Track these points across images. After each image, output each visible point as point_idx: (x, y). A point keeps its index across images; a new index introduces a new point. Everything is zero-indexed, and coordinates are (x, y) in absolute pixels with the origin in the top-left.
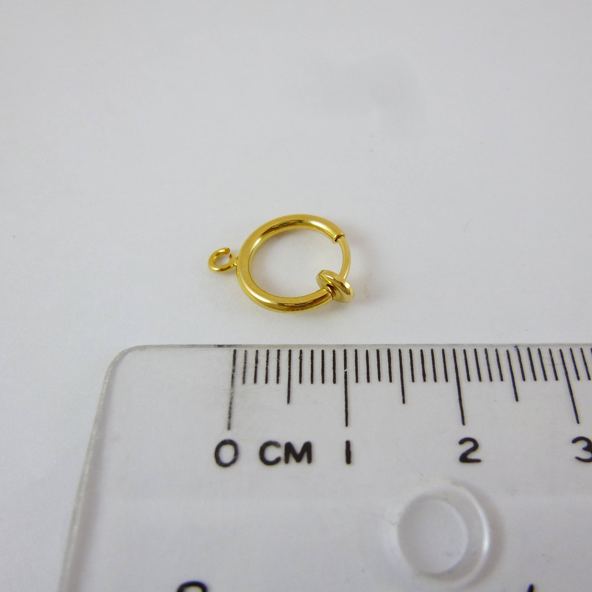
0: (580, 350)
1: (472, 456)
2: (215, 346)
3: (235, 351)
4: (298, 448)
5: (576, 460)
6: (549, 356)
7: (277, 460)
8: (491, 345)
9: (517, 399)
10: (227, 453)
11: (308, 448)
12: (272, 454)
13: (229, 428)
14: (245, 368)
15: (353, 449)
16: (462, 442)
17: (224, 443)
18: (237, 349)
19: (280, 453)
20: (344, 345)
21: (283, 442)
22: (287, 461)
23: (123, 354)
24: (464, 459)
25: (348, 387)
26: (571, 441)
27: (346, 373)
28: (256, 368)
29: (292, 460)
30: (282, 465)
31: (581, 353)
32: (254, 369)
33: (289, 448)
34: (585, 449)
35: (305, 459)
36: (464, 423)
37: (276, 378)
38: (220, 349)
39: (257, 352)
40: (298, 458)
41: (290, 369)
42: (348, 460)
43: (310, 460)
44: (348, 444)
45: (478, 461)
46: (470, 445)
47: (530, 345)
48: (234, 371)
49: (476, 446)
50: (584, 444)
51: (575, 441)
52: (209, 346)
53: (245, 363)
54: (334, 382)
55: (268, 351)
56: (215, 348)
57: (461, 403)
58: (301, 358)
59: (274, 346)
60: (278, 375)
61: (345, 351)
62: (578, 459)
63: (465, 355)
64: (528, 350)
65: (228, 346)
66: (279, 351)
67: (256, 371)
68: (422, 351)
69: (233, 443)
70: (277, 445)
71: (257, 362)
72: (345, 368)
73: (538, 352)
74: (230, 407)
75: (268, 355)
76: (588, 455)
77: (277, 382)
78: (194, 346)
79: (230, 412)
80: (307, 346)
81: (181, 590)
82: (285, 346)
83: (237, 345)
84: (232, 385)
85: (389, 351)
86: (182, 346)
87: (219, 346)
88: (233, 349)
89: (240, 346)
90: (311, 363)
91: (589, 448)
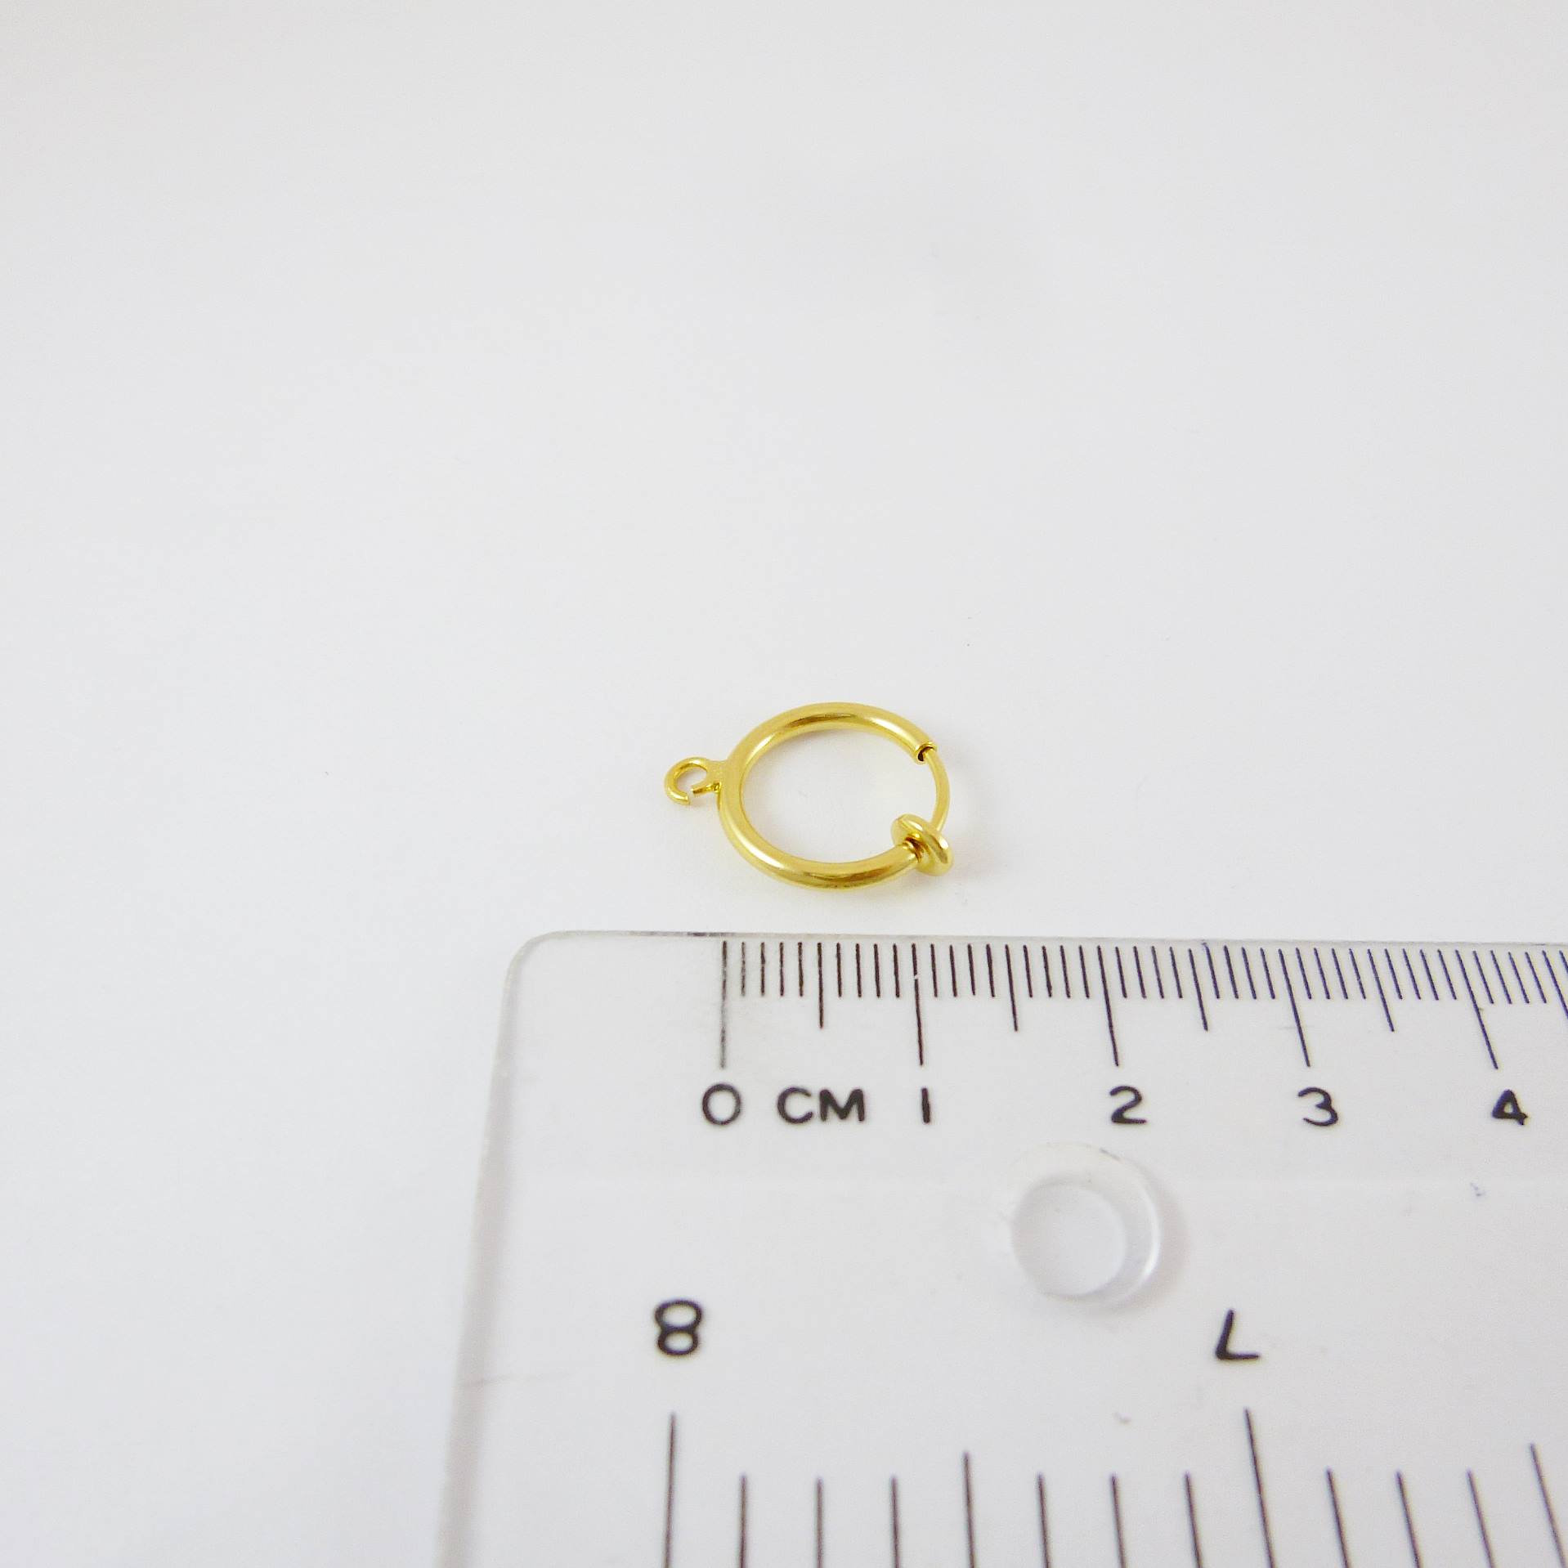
0: (1313, 952)
1: (1129, 1115)
2: (689, 934)
3: (725, 944)
4: (842, 1098)
5: (1305, 1122)
6: (1261, 960)
7: (808, 1117)
8: (1163, 941)
9: (1206, 1028)
10: (722, 1105)
11: (857, 1098)
12: (797, 1106)
13: (723, 1065)
14: (743, 970)
15: (934, 1101)
16: (1115, 1092)
17: (719, 1088)
18: (730, 941)
19: (813, 1105)
20: (912, 937)
21: (815, 1089)
22: (824, 1117)
23: (532, 945)
24: (1119, 1117)
25: (921, 1003)
26: (1297, 1093)
27: (916, 981)
28: (763, 970)
29: (832, 1116)
30: (816, 1124)
31: (1315, 956)
32: (760, 973)
33: (826, 1098)
34: (1320, 1106)
35: (854, 1112)
36: (1117, 1064)
37: (798, 988)
38: (697, 938)
39: (763, 944)
40: (843, 1114)
42: (927, 1118)
43: (861, 1118)
44: (925, 1092)
45: (1143, 1122)
46: (1127, 1098)
47: (1228, 941)
48: (725, 973)
49: (1138, 1099)
50: (1320, 1099)
51: (1304, 1093)
52: (678, 934)
53: (744, 962)
54: (898, 995)
55: (781, 944)
56: (690, 938)
57: (1112, 1032)
58: (838, 956)
59: (792, 936)
60: (801, 983)
61: (914, 946)
62: (1308, 1121)
63: (1118, 956)
64: (1226, 949)
65: (713, 935)
66: (800, 944)
67: (763, 976)
68: (1044, 948)
69: (731, 1089)
70: (806, 1093)
71: (763, 961)
72: (915, 973)
73: (1241, 952)
74: (723, 1032)
75: (781, 949)
76: (1325, 1116)
77: (801, 995)
78: (652, 934)
79: (723, 1039)
80: (849, 937)
81: (660, 1312)
82: (810, 936)
83: (728, 933)
84: (724, 997)
85: (988, 948)
86: (633, 933)
87: (697, 934)
88: (721, 940)
89: (733, 934)
90: (856, 965)
91: (1327, 1104)
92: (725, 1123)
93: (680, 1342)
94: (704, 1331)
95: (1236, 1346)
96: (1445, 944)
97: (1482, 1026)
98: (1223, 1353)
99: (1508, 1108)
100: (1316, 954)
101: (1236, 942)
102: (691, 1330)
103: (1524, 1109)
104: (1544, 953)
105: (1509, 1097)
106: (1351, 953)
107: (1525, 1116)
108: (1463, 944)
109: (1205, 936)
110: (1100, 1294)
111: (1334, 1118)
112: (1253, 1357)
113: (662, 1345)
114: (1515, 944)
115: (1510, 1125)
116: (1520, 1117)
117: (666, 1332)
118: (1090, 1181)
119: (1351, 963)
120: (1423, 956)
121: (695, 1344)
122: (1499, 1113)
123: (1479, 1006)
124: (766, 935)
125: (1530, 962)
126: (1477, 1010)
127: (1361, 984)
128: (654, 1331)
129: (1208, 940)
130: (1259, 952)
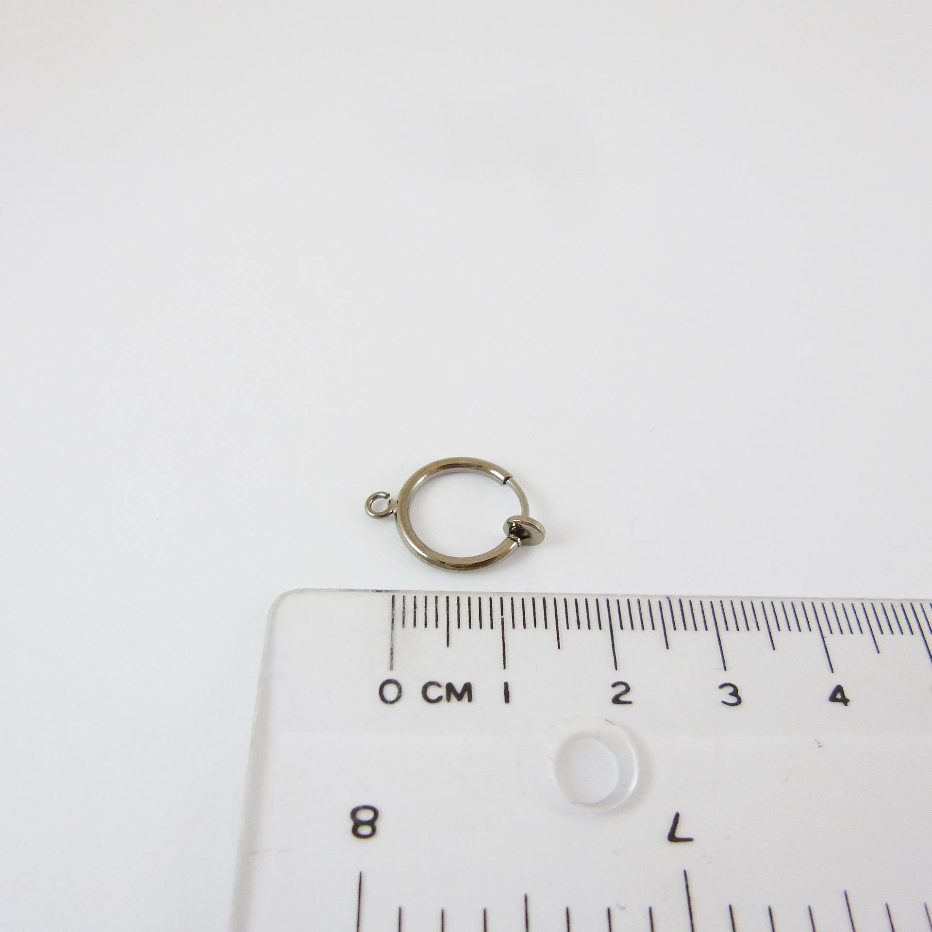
0: (730, 603)
1: (622, 699)
2: (373, 591)
3: (393, 597)
4: (459, 688)
5: (722, 704)
6: (700, 607)
7: (439, 699)
8: (644, 596)
9: (668, 648)
10: (391, 692)
11: (468, 688)
12: (433, 693)
13: (391, 668)
14: (404, 612)
15: (511, 690)
16: (614, 685)
17: (389, 682)
18: (396, 594)
19: (442, 692)
20: (501, 593)
21: (444, 683)
22: (449, 699)
23: (283, 597)
24: (616, 700)
25: (505, 631)
26: (718, 686)
27: (503, 619)
28: (415, 612)
29: (453, 697)
30: (443, 704)
31: (731, 606)
32: (413, 614)
33: (450, 688)
35: (466, 696)
36: (616, 668)
37: (435, 623)
38: (378, 593)
39: (415, 597)
40: (459, 697)
41: (448, 614)
42: (507, 700)
43: (470, 700)
44: (506, 685)
45: (630, 703)
46: (622, 688)
47: (681, 596)
48: (393, 614)
49: (628, 689)
50: (731, 690)
51: (722, 687)
52: (367, 591)
53: (404, 608)
54: (492, 627)
55: (426, 597)
56: (373, 593)
57: (614, 650)
58: (458, 604)
59: (432, 592)
60: (437, 621)
61: (501, 598)
62: (724, 702)
63: (619, 605)
64: (680, 601)
65: (386, 591)
66: (436, 597)
67: (415, 616)
68: (576, 600)
69: (396, 683)
70: (439, 685)
71: (415, 607)
72: (502, 614)
73: (689, 602)
74: (392, 649)
75: (426, 600)
76: (734, 700)
77: (437, 627)
78: (352, 590)
79: (392, 654)
80: (464, 593)
81: (354, 813)
82: (442, 592)
83: (395, 590)
84: (392, 629)
85: (544, 600)
86: (341, 590)
87: (378, 591)
88: (392, 594)
89: (398, 591)
90: (468, 608)
91: (735, 693)
92: (392, 702)
93: (365, 830)
94: (379, 824)
95: (679, 834)
96: (806, 598)
97: (826, 648)
98: (672, 837)
99: (838, 696)
100: (732, 604)
101: (685, 597)
102: (371, 823)
103: (847, 696)
104: (862, 604)
105: (839, 689)
106: (752, 604)
107: (848, 700)
108: (816, 598)
109: (669, 593)
110: (603, 803)
111: (739, 701)
112: (690, 840)
113: (355, 831)
114: (846, 599)
115: (840, 705)
116: (845, 701)
117: (357, 824)
118: (599, 737)
119: (751, 609)
120: (793, 605)
121: (374, 831)
122: (833, 698)
123: (824, 635)
124: (417, 591)
125: (854, 609)
126: (823, 637)
127: (757, 622)
128: (351, 824)
129: (670, 596)
130: (699, 603)
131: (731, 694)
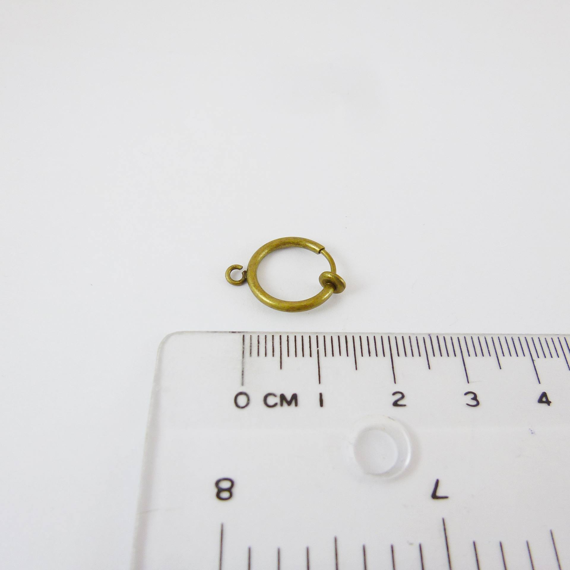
1: (400, 403)
2: (230, 332)
3: (244, 336)
4: (289, 398)
5: (467, 405)
6: (451, 341)
7: (276, 405)
8: (413, 334)
9: (429, 368)
10: (242, 400)
11: (295, 397)
12: (271, 401)
13: (243, 384)
14: (251, 346)
15: (324, 398)
16: (394, 394)
17: (240, 394)
18: (245, 334)
19: (277, 400)
20: (317, 333)
21: (278, 394)
22: (282, 405)
23: (168, 337)
24: (396, 404)
25: (320, 359)
26: (464, 394)
27: (318, 350)
28: (258, 346)
29: (285, 404)
30: (278, 408)
32: (257, 348)
33: (283, 397)
35: (293, 403)
36: (395, 383)
37: (272, 353)
38: (233, 334)
39: (258, 336)
40: (289, 403)
41: (281, 347)
42: (321, 404)
43: (296, 405)
44: (321, 395)
45: (405, 405)
46: (399, 396)
47: (438, 334)
48: (243, 348)
49: (403, 397)
50: (472, 396)
51: (466, 394)
52: (226, 332)
53: (251, 343)
54: (311, 356)
55: (266, 336)
56: (230, 334)
57: (393, 370)
58: (288, 341)
59: (270, 333)
60: (273, 352)
61: (317, 336)
62: (468, 404)
63: (396, 340)
64: (437, 337)
65: (239, 332)
66: (273, 336)
68: (367, 337)
69: (246, 394)
70: (275, 395)
71: (259, 343)
72: (318, 347)
73: (443, 338)
74: (243, 371)
75: (266, 338)
76: (474, 403)
77: (273, 356)
78: (215, 332)
79: (243, 374)
80: (292, 333)
81: (217, 483)
82: (277, 333)
83: (245, 332)
84: (243, 357)
85: (346, 337)
86: (208, 332)
87: (233, 332)
88: (242, 334)
89: (247, 332)
90: (294, 344)
91: (475, 398)
92: (243, 407)
93: (225, 495)
94: (235, 490)
95: (439, 493)
96: (521, 334)
97: (535, 367)
98: (434, 496)
99: (544, 399)
100: (472, 339)
101: (441, 335)
102: (229, 490)
103: (550, 399)
104: (558, 338)
105: (544, 395)
106: (485, 338)
107: (551, 402)
108: (528, 334)
109: (430, 332)
110: (387, 473)
111: (478, 404)
112: (446, 497)
113: (218, 496)
114: (547, 335)
115: (544, 406)
116: (548, 403)
117: (220, 491)
118: (384, 429)
119: (485, 342)
120: (512, 339)
121: (231, 495)
122: (540, 401)
123: (533, 359)
124: (259, 332)
125: (553, 341)
127: (489, 351)
128: (215, 490)
129: (431, 334)
131: (473, 399)
